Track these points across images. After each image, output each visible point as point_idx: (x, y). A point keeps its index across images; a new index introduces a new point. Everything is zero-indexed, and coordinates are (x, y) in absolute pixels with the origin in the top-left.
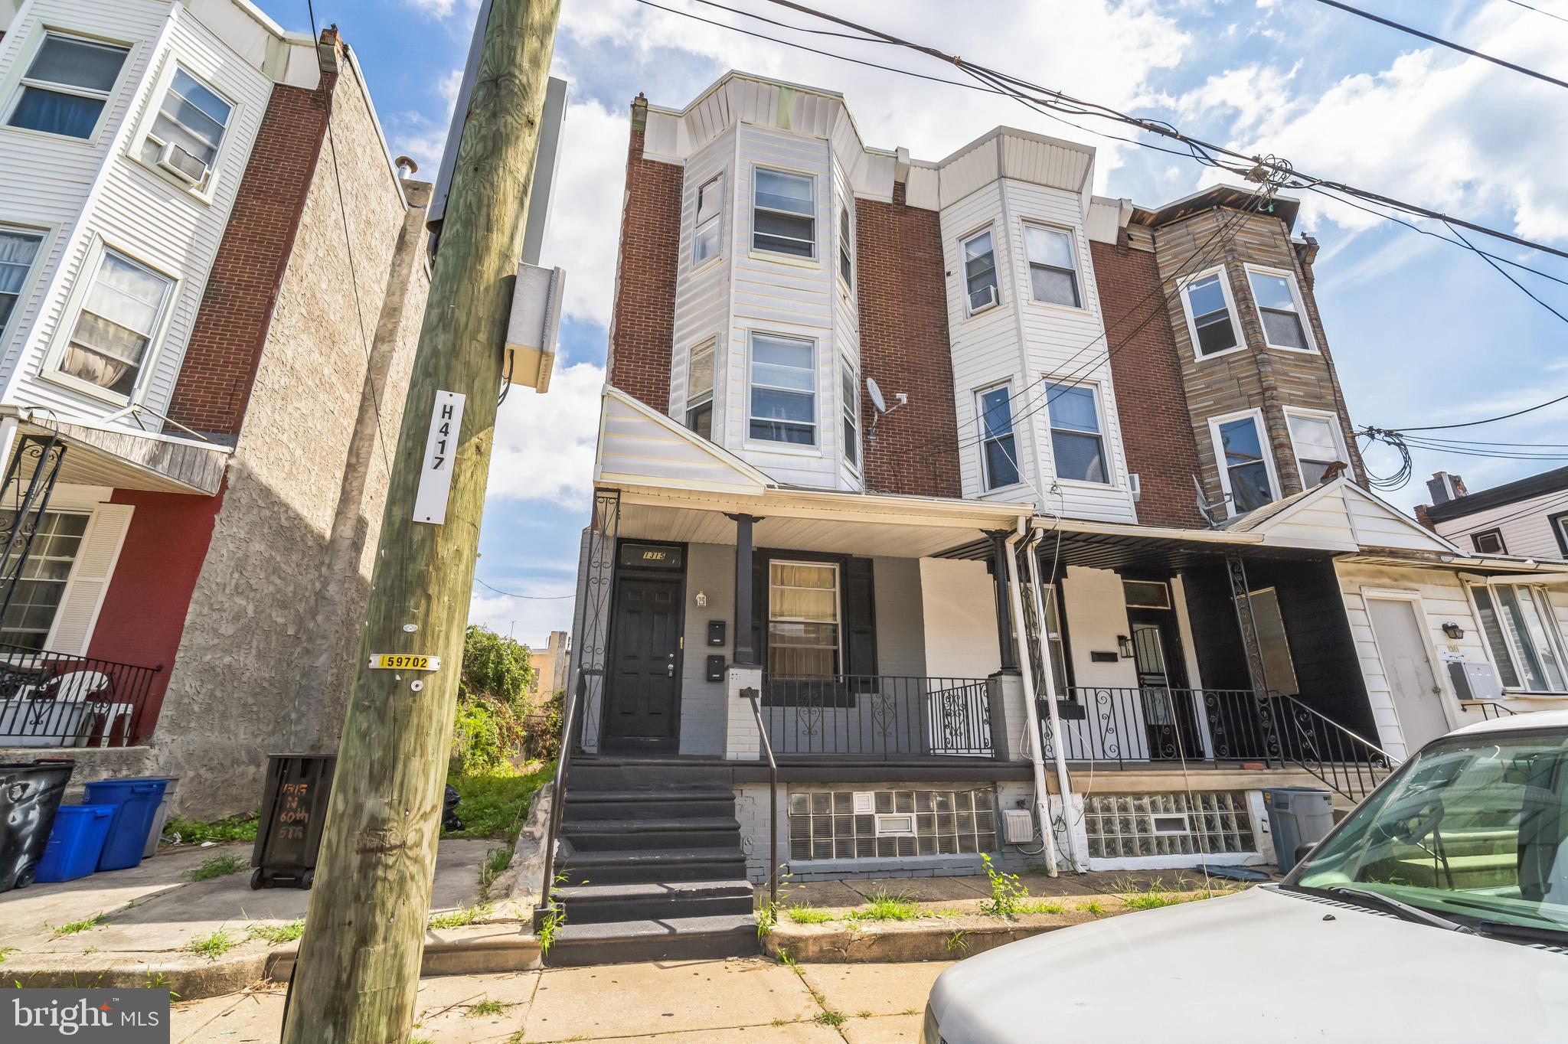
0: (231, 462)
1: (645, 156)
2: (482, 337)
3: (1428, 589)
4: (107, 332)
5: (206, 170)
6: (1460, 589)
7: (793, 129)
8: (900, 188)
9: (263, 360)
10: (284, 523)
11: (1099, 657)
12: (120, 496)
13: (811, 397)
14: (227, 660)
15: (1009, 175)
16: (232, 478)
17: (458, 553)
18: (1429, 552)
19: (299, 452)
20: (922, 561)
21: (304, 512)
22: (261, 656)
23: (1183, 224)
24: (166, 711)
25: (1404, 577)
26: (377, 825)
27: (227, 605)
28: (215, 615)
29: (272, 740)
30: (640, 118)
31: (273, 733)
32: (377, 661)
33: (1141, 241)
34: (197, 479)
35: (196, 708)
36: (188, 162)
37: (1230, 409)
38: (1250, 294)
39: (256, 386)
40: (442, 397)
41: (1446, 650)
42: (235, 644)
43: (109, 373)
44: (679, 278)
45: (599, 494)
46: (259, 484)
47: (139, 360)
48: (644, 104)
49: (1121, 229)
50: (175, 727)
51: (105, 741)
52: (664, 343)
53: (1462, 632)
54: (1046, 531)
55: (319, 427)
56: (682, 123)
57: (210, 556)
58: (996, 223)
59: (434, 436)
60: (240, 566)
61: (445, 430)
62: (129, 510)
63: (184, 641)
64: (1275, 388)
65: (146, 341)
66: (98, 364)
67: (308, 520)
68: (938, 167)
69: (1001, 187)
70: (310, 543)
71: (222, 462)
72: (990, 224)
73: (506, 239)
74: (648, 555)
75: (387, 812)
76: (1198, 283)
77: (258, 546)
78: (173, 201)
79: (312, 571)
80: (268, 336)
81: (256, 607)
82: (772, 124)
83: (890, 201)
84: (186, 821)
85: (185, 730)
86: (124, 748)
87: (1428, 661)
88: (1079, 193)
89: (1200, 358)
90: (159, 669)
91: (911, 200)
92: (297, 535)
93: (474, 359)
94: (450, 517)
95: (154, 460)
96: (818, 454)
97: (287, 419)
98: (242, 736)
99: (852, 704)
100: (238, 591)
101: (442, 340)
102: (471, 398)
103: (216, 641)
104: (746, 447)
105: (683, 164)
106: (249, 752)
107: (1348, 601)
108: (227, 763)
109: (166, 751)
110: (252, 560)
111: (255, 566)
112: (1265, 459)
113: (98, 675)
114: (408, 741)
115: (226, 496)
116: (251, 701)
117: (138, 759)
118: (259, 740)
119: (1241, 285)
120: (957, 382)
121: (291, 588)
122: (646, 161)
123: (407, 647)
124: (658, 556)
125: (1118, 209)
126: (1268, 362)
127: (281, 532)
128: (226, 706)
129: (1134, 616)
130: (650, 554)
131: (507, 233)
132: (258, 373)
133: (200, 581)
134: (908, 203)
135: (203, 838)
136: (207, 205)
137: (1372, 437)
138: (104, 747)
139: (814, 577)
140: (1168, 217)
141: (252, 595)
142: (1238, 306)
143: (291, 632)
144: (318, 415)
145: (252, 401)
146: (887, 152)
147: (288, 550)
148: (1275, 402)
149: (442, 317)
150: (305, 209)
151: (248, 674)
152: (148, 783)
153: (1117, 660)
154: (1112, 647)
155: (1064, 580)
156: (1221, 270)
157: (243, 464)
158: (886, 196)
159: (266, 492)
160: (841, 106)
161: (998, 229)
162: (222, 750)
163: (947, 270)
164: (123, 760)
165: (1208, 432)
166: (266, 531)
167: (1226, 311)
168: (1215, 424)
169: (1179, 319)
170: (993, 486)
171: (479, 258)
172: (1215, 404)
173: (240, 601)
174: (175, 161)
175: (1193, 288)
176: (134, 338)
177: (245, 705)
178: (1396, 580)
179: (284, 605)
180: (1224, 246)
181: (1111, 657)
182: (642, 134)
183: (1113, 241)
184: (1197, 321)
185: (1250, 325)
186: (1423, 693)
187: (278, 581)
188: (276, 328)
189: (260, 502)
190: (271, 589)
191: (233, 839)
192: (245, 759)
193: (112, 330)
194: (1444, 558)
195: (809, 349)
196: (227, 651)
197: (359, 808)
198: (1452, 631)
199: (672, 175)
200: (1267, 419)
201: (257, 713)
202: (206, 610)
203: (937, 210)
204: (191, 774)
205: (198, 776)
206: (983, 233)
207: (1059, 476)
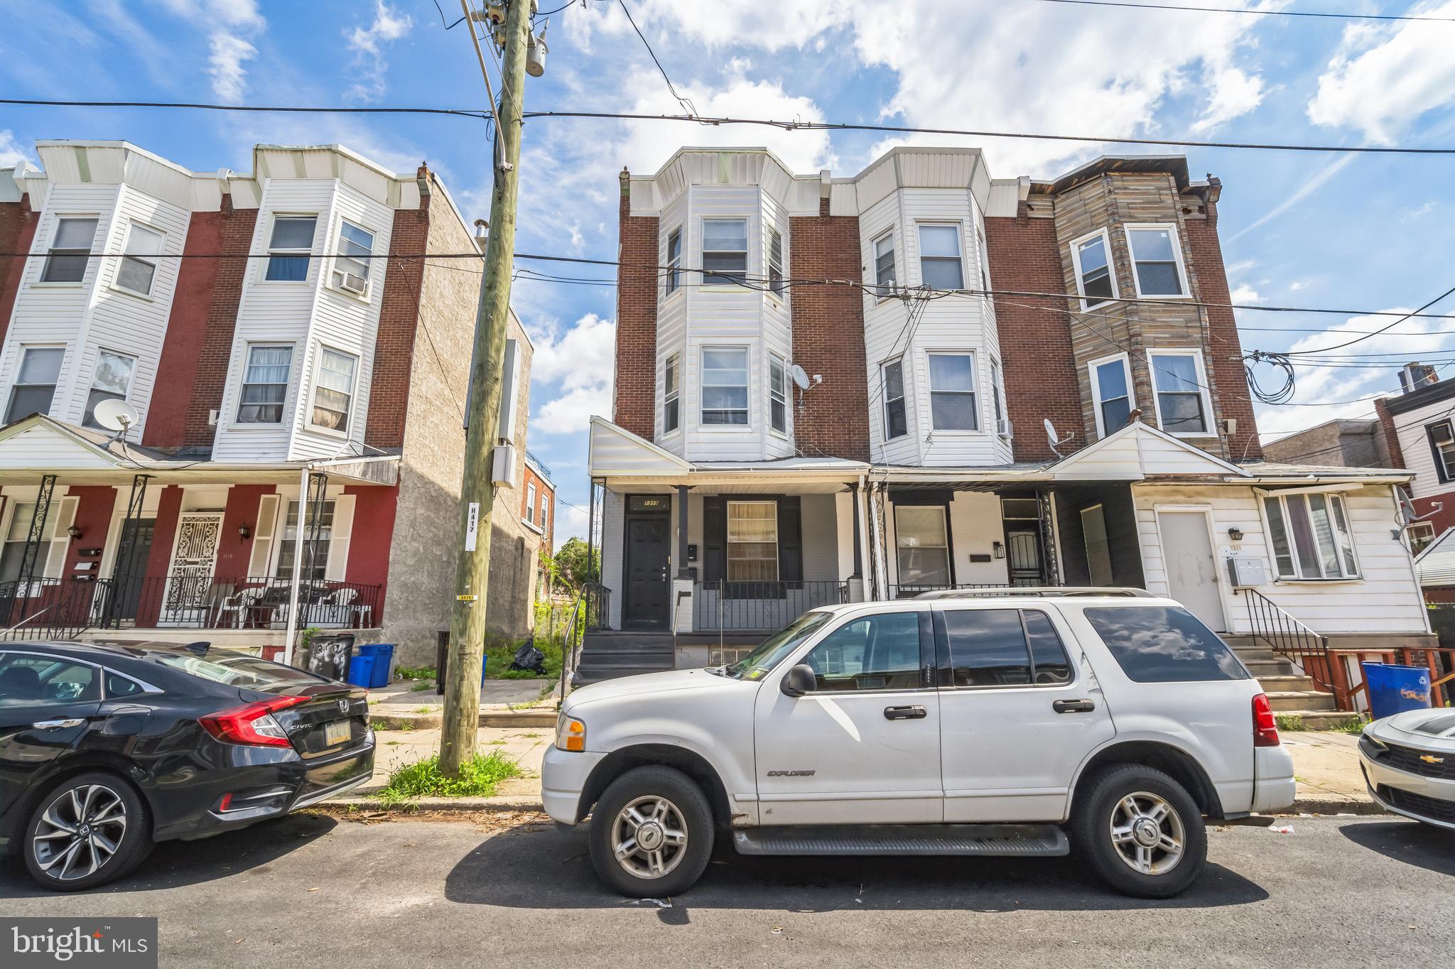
0: (401, 464)
1: (632, 214)
2: (484, 479)
3: (1221, 502)
4: (329, 396)
5: (366, 282)
6: (1253, 500)
7: (731, 181)
8: (825, 203)
9: (410, 399)
10: (434, 494)
11: (975, 558)
12: (349, 490)
13: (745, 389)
14: (413, 579)
15: (906, 185)
16: (402, 474)
17: (481, 560)
18: (1213, 475)
19: (436, 448)
20: (837, 496)
21: (444, 485)
22: (430, 575)
23: (1076, 192)
24: (387, 609)
25: (1199, 494)
26: (462, 647)
27: (408, 548)
28: (404, 554)
29: (442, 624)
30: (625, 187)
31: (441, 620)
32: (459, 598)
33: (1041, 209)
34: (385, 479)
35: (401, 608)
36: (355, 282)
37: (1104, 353)
38: (1127, 251)
39: (408, 416)
40: (472, 505)
41: (1229, 549)
42: (416, 569)
43: (333, 420)
44: (659, 305)
45: (595, 480)
46: (417, 474)
47: (347, 410)
48: (627, 176)
49: (1020, 203)
50: (392, 618)
51: (361, 625)
52: (651, 355)
53: (1242, 534)
54: (879, 483)
55: (446, 429)
56: (655, 185)
57: (397, 521)
58: (896, 227)
59: (470, 520)
60: (413, 524)
61: (473, 518)
62: (353, 498)
63: (390, 570)
64: (1140, 335)
65: (349, 397)
66: (328, 416)
67: (447, 489)
68: (854, 181)
69: (899, 196)
70: (449, 503)
71: (396, 466)
72: (892, 227)
73: (490, 436)
74: (648, 503)
75: (465, 644)
76: (1086, 244)
77: (421, 511)
78: (351, 307)
79: (453, 520)
80: (411, 383)
81: (424, 546)
82: (715, 181)
83: (817, 214)
84: (403, 667)
85: (397, 619)
86: (370, 629)
87: (1211, 557)
88: (969, 188)
89: (1085, 309)
90: (380, 586)
91: (835, 211)
92: (441, 500)
93: (481, 488)
94: (477, 548)
95: (364, 474)
96: (750, 430)
97: (427, 430)
98: (425, 622)
99: (784, 596)
100: (413, 539)
101: (470, 483)
102: (481, 504)
103: (406, 569)
104: (700, 430)
105: (658, 215)
106: (430, 631)
107: (1139, 515)
108: (420, 638)
109: (389, 631)
110: (418, 520)
111: (420, 523)
112: (1129, 395)
113: (351, 590)
114: (470, 622)
115: (400, 485)
116: (427, 602)
117: (377, 635)
118: (435, 625)
119: (1119, 245)
120: (868, 357)
121: (442, 533)
122: (632, 218)
123: (467, 593)
124: (654, 503)
125: (1017, 187)
126: (1136, 312)
127: (433, 500)
128: (415, 606)
129: (1008, 527)
130: (649, 502)
131: (490, 434)
132: (409, 408)
133: (394, 536)
134: (832, 214)
135: (413, 677)
136: (368, 304)
137: (1257, 359)
138: (361, 629)
139: (762, 510)
140: (1065, 186)
141: (421, 540)
142: (1115, 264)
143: (445, 559)
144: (444, 422)
145: (407, 425)
146: (812, 176)
147: (437, 510)
148: (1139, 347)
149: (469, 473)
150: (422, 295)
151: (424, 586)
152: (386, 646)
153: (990, 561)
154: (989, 550)
155: (951, 502)
156: (1104, 231)
157: (407, 464)
158: (813, 210)
159: (421, 477)
160: (766, 157)
161: (896, 233)
162: (416, 630)
163: (863, 265)
164: (371, 635)
165: (1087, 373)
166: (424, 500)
167: (1106, 268)
168: (1093, 367)
169: (1070, 277)
170: (892, 436)
171: (480, 448)
172: (1094, 350)
173: (415, 544)
174: (349, 284)
175: (1083, 248)
176: (343, 396)
177: (425, 604)
178: (1190, 497)
179: (439, 544)
180: (1107, 210)
181: (986, 558)
182: (628, 198)
183: (1014, 214)
184: (1085, 278)
185: (1125, 280)
186: (1202, 581)
187: (434, 530)
188: (414, 377)
189: (419, 485)
190: (431, 535)
191: (428, 677)
192: (428, 635)
193: (332, 394)
194: (1226, 479)
195: (745, 353)
196: (412, 574)
197: (457, 642)
198: (1235, 534)
199: (651, 224)
200: (1131, 361)
201: (432, 608)
202: (399, 552)
203: (856, 215)
204: (403, 643)
205: (406, 644)
206: (886, 235)
207: (936, 427)
